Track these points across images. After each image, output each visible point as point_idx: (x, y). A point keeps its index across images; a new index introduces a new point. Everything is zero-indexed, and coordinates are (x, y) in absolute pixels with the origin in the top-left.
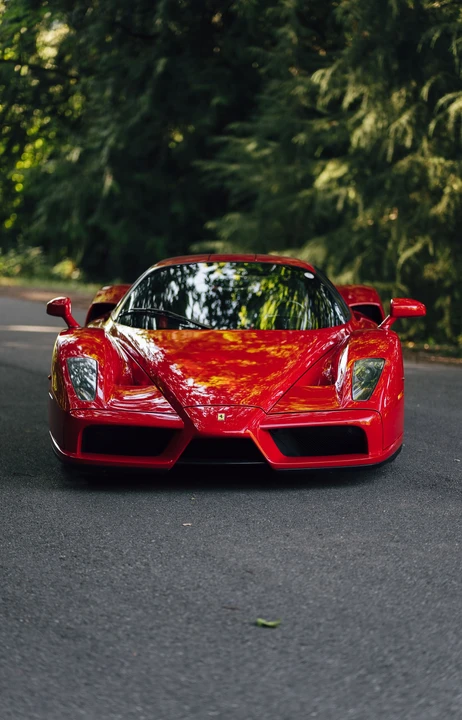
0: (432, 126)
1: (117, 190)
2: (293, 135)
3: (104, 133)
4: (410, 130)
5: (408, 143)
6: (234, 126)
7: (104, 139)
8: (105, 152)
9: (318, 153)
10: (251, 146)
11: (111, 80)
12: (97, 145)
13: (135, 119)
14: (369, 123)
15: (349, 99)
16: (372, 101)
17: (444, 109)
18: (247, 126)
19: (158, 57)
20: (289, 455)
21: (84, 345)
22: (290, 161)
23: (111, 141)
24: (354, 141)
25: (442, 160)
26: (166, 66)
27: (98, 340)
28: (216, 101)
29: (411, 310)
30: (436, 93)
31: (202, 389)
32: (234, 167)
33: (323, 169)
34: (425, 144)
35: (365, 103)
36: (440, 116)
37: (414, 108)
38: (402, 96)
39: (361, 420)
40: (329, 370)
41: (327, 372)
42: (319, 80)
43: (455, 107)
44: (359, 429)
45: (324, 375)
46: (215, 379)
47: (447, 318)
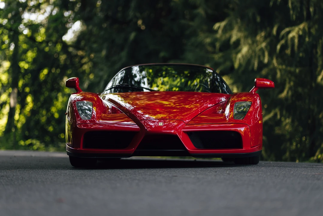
0: (279, 47)
4: (266, 54)
5: (266, 60)
11: (105, 45)
14: (245, 50)
15: (234, 39)
16: (246, 37)
17: (285, 37)
20: (198, 148)
24: (236, 65)
25: (284, 67)
26: (136, 37)
28: (162, 54)
29: (267, 85)
30: (279, 31)
34: (275, 61)
35: (242, 41)
36: (283, 42)
37: (268, 40)
38: (263, 36)
39: (239, 129)
40: (221, 111)
41: (219, 112)
42: (217, 29)
43: (291, 35)
44: (238, 133)
45: (218, 113)
46: (159, 115)
47: (288, 154)
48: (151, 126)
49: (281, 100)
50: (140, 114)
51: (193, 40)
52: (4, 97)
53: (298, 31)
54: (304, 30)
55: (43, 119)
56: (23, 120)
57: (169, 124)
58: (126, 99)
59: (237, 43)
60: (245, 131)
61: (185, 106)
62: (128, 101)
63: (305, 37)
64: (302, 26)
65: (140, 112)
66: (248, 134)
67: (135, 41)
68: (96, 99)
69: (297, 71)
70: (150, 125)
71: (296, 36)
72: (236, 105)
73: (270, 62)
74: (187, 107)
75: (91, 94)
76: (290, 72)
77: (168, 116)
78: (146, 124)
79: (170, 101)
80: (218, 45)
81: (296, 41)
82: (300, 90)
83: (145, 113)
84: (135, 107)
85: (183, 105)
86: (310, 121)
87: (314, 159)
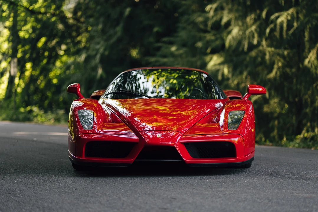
0: (268, 31)
1: (104, 76)
2: (195, 42)
3: (98, 47)
4: (256, 35)
5: (255, 42)
6: (165, 39)
7: (98, 50)
8: (98, 57)
9: (209, 51)
10: (173, 49)
11: (102, 19)
12: (94, 53)
13: (114, 40)
14: (235, 31)
15: (225, 20)
16: (236, 19)
17: (274, 22)
18: (172, 39)
19: (125, 8)
20: (194, 157)
22: (194, 56)
23: (101, 50)
24: (227, 44)
25: (273, 49)
26: (131, 12)
28: (156, 29)
29: (258, 91)
30: (268, 15)
31: (149, 127)
32: (165, 60)
33: (211, 59)
34: (264, 43)
35: (233, 23)
36: (272, 26)
37: (258, 23)
38: (252, 18)
39: (233, 139)
40: (215, 118)
41: (214, 119)
42: (209, 10)
43: (279, 20)
44: (232, 144)
46: (156, 123)
47: (276, 132)
48: (149, 136)
49: (270, 80)
50: (137, 121)
51: (186, 17)
52: (4, 64)
53: (287, 16)
54: (292, 15)
55: (42, 85)
56: (23, 85)
57: (167, 134)
58: (123, 103)
59: (228, 24)
60: (239, 141)
61: (182, 113)
62: (126, 105)
63: (293, 22)
64: (291, 11)
65: (136, 119)
66: (241, 141)
67: (130, 16)
68: (95, 105)
69: (286, 53)
70: (147, 135)
71: (285, 21)
72: (230, 115)
73: (259, 43)
74: (184, 114)
75: (90, 100)
76: (279, 54)
77: (164, 124)
78: (144, 134)
79: (166, 105)
80: (210, 23)
81: (285, 25)
82: (288, 70)
83: (142, 121)
84: (132, 113)
85: (179, 110)
86: (297, 99)
87: (301, 137)
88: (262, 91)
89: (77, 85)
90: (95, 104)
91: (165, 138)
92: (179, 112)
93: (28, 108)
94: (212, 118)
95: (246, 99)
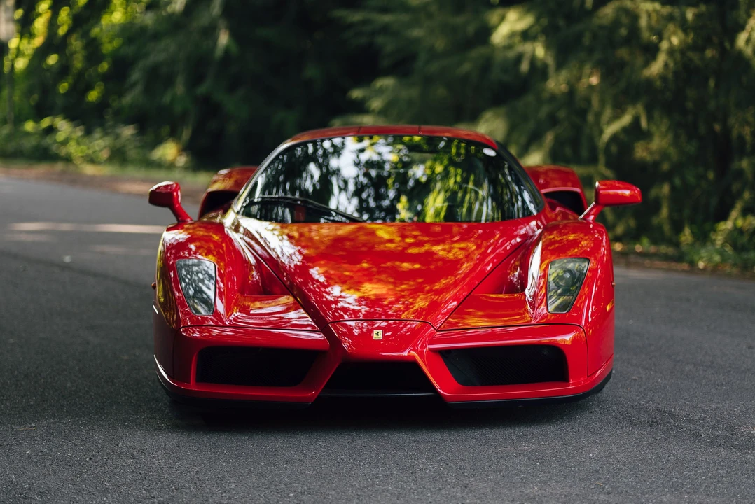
1: (234, 49)
20: (466, 383)
21: (198, 244)
25: (657, 6)
27: (216, 238)
29: (623, 196)
31: (350, 299)
32: (386, 18)
33: (502, 19)
39: (559, 338)
40: (517, 273)
41: (514, 276)
44: (556, 349)
45: (511, 280)
47: (665, 212)
48: (350, 329)
49: (649, 82)
50: (318, 281)
60: (574, 343)
69: (690, 14)
76: (672, 19)
82: (694, 56)
86: (717, 127)
87: (727, 229)
88: (631, 196)
89: (171, 185)
90: (214, 236)
91: (395, 336)
92: (427, 247)
93: (46, 122)
94: (509, 274)
95: (591, 217)
